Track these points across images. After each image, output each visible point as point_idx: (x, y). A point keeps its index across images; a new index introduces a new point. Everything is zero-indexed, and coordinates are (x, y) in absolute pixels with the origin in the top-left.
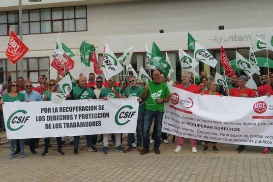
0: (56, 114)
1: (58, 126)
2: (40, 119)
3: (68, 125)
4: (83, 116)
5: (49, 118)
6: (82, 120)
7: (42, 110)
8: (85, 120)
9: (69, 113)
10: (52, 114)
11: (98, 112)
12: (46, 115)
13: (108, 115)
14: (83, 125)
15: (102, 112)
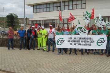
0: (74, 40)
1: (74, 44)
2: (68, 41)
3: (78, 44)
4: (84, 41)
5: (71, 41)
6: (83, 43)
7: (69, 38)
8: (85, 43)
9: (79, 40)
10: (72, 40)
11: (90, 40)
12: (70, 40)
13: (94, 42)
14: (84, 45)
15: (91, 40)
